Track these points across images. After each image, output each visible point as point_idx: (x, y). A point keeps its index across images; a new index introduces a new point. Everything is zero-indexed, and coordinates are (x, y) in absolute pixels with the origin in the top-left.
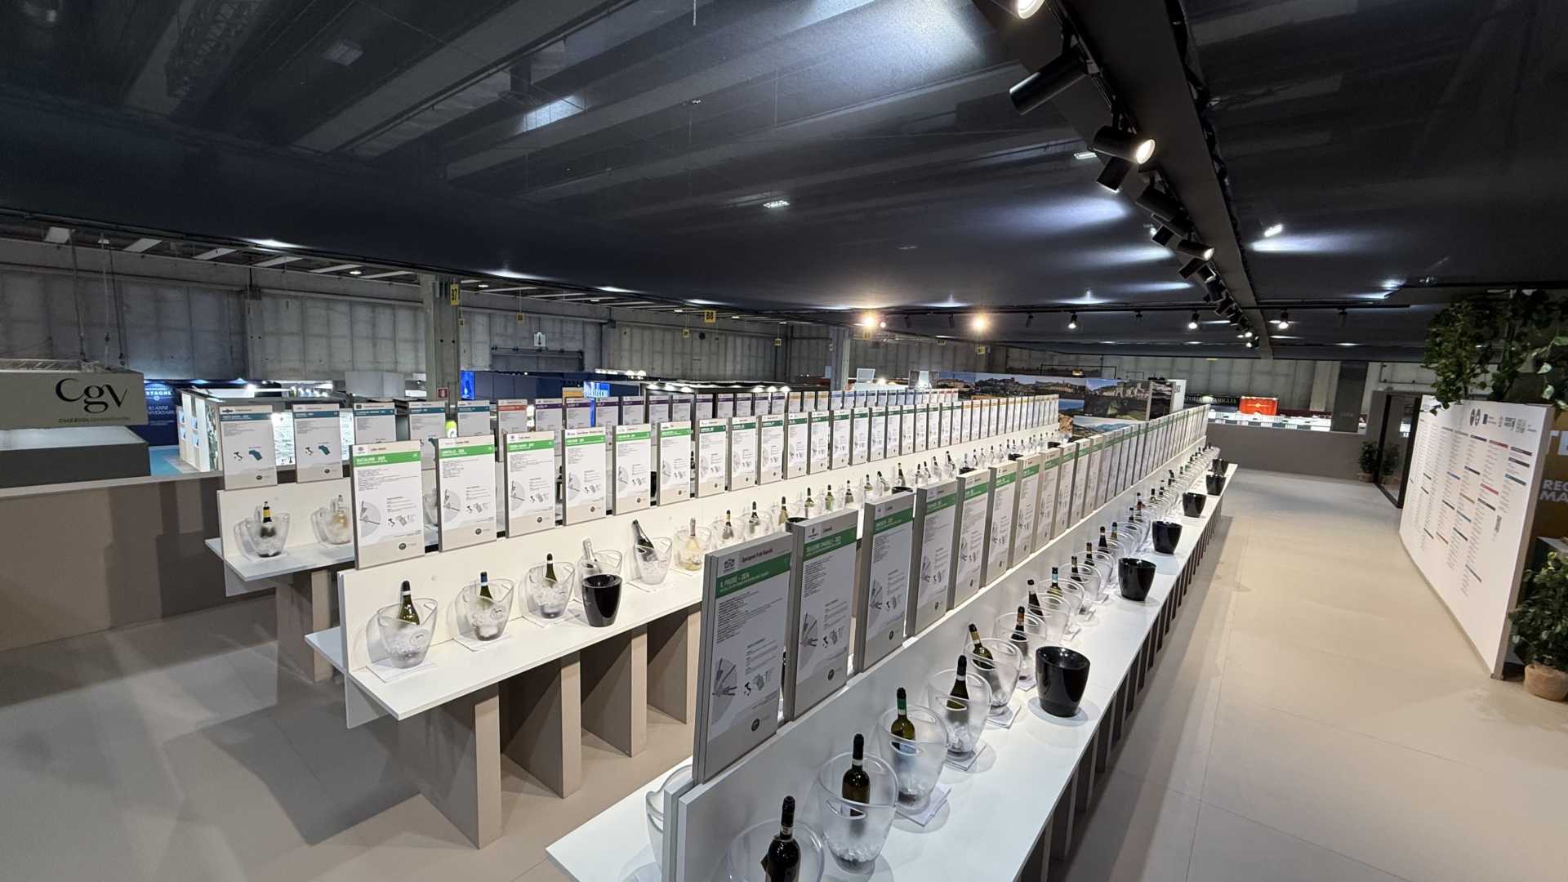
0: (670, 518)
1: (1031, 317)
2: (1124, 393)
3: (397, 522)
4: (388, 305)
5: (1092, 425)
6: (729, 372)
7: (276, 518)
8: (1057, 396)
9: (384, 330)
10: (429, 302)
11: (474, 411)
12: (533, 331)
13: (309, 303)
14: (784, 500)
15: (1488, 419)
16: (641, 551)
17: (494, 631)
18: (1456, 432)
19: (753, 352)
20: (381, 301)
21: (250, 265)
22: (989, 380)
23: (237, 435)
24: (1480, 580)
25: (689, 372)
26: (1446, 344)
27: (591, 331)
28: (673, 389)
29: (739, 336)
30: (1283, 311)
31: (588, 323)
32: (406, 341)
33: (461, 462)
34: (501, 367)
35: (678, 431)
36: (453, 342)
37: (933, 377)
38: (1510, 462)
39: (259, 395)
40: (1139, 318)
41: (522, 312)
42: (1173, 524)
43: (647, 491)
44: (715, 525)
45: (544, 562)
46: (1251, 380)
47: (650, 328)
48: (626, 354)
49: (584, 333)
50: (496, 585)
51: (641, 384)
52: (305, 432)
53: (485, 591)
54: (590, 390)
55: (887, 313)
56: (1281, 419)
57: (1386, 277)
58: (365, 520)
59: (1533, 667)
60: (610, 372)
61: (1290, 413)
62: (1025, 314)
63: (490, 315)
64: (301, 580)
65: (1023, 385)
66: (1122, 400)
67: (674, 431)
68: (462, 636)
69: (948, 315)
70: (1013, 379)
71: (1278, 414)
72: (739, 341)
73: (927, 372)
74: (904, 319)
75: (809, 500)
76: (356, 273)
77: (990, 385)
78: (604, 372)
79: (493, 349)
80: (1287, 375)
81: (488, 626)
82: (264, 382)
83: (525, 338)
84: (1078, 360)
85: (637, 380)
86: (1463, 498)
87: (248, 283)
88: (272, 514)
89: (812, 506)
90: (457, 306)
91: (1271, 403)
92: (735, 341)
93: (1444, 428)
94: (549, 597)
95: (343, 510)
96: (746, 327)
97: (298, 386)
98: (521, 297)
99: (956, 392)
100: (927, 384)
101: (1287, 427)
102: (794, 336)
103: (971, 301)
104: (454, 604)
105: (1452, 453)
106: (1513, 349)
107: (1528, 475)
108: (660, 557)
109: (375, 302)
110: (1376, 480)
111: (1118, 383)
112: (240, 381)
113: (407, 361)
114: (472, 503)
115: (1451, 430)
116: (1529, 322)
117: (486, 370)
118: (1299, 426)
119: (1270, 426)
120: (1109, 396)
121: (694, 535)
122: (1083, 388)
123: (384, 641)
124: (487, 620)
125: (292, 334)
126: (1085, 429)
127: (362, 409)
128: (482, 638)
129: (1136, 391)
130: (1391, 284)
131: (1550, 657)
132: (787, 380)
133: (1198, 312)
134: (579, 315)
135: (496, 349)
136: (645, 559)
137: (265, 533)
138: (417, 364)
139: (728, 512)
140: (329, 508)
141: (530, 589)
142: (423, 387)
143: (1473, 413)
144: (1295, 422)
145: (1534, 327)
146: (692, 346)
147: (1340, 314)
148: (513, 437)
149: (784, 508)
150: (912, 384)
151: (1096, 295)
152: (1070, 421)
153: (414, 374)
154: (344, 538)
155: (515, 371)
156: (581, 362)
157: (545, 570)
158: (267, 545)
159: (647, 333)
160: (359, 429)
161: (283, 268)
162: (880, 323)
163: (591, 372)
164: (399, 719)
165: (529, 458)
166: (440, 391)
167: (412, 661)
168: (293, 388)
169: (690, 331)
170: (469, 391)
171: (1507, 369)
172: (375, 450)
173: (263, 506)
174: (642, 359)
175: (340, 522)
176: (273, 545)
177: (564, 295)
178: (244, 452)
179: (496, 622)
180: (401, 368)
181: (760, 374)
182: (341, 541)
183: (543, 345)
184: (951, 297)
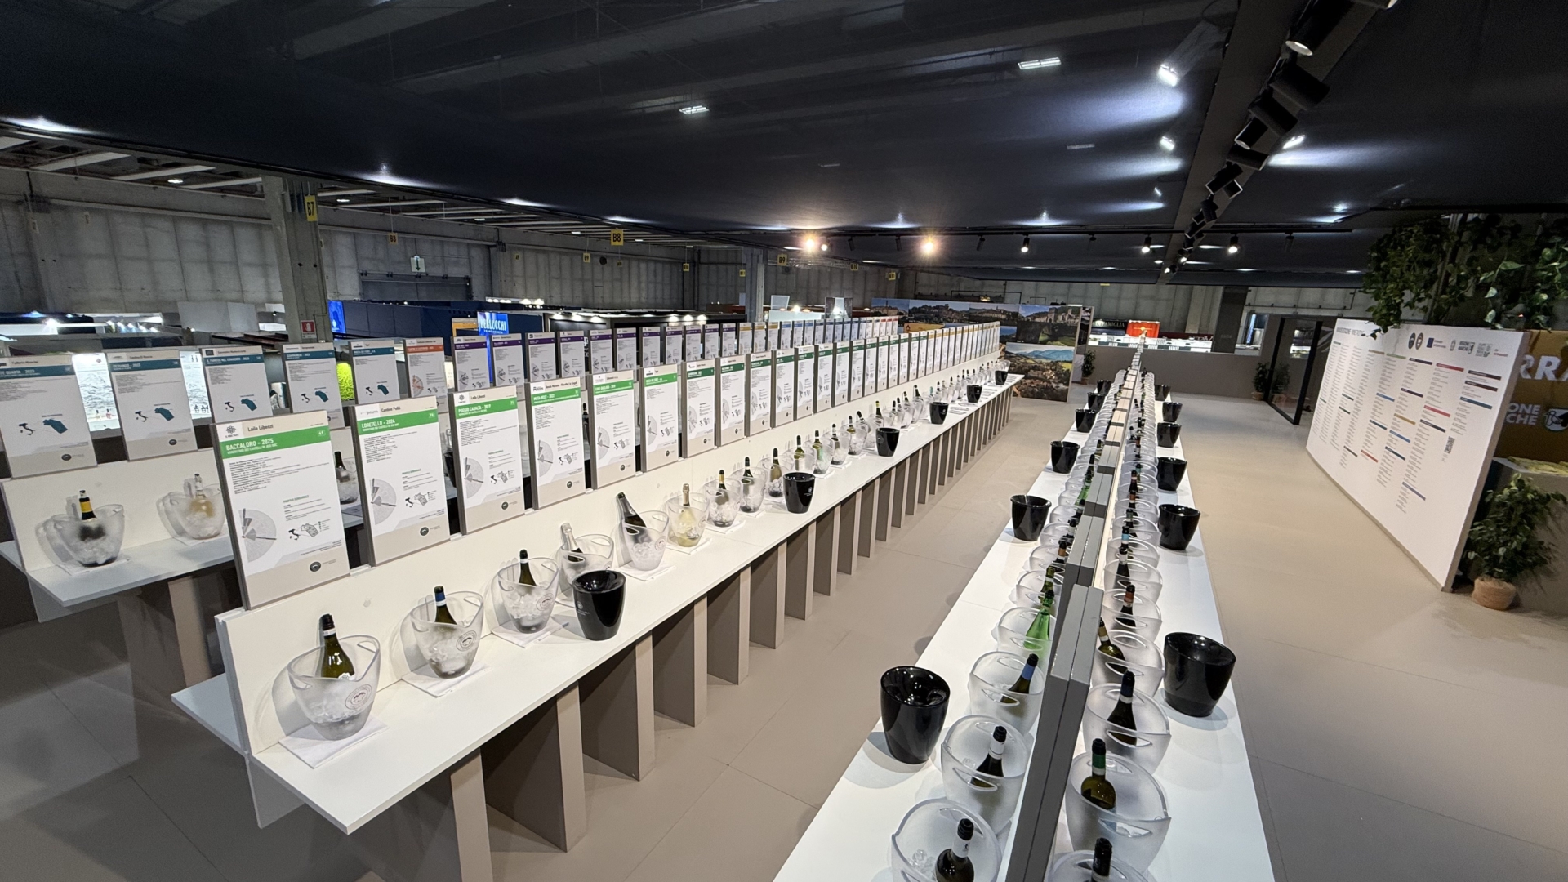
0: (658, 486)
1: (982, 240)
2: (1056, 318)
3: (304, 534)
4: (225, 222)
5: (1023, 351)
6: (634, 300)
7: (103, 512)
8: (998, 323)
9: (222, 252)
10: (278, 217)
11: (374, 354)
12: (409, 254)
13: (118, 219)
14: (776, 453)
15: (1434, 343)
16: (629, 530)
17: (460, 665)
18: (1388, 355)
19: (659, 278)
20: (213, 217)
21: (27, 168)
22: (923, 307)
23: (19, 400)
24: (1424, 498)
25: (591, 300)
26: (1394, 268)
27: (477, 255)
28: (580, 319)
29: (643, 261)
30: (1233, 235)
31: (474, 245)
32: (250, 265)
33: (391, 437)
34: (373, 295)
35: (664, 377)
36: (315, 266)
37: (848, 304)
38: (1467, 385)
39: (63, 332)
40: (1093, 242)
41: (394, 232)
42: (1177, 460)
43: (631, 454)
44: (707, 488)
45: (515, 559)
46: (1137, 305)
47: (544, 252)
48: (520, 281)
49: (470, 258)
50: (454, 599)
51: (544, 314)
52: (131, 390)
53: (443, 614)
54: (484, 321)
55: (828, 235)
56: (1164, 341)
57: (1338, 200)
58: (252, 536)
59: (1483, 580)
60: (503, 301)
61: (1170, 336)
62: (977, 236)
63: (355, 236)
64: (155, 594)
65: (957, 312)
66: (1054, 326)
67: (659, 377)
68: (413, 674)
69: (895, 237)
70: (947, 305)
71: (1160, 336)
72: (643, 266)
73: (843, 299)
74: (846, 242)
75: (799, 450)
76: (176, 181)
77: (924, 312)
78: (496, 301)
79: (362, 274)
80: (1167, 300)
81: (454, 659)
82: (69, 316)
83: (399, 262)
84: (983, 285)
85: (536, 309)
86: (1398, 419)
87: (28, 193)
88: (94, 506)
89: (804, 456)
90: (315, 222)
91: (1154, 326)
92: (639, 267)
93: (1370, 351)
94: (528, 606)
95: (205, 493)
96: (651, 251)
97: (116, 320)
98: (391, 215)
99: (896, 320)
100: (842, 311)
101: (1170, 349)
102: (702, 260)
103: (922, 221)
104: (399, 633)
105: (1384, 375)
106: (1462, 273)
107: (1497, 400)
108: (654, 536)
109: (206, 219)
110: (1267, 399)
111: (1050, 309)
112: (35, 315)
113: (255, 287)
114: (411, 494)
115: (1383, 353)
116: (1481, 246)
117: (357, 299)
118: (1180, 348)
119: (1156, 348)
120: (1040, 322)
121: (688, 505)
122: (1016, 315)
123: (301, 703)
124: (449, 651)
125: (99, 256)
126: (1017, 355)
127: (215, 355)
128: (445, 676)
129: (1067, 317)
130: (1340, 208)
131: (1501, 571)
132: (696, 308)
133: (1151, 236)
134: (462, 236)
135: (366, 274)
136: (636, 540)
137: (87, 534)
138: (269, 292)
139: (722, 472)
140: (183, 491)
141: (499, 596)
142: (280, 320)
143: (1413, 336)
144: (1177, 344)
145: (1486, 251)
146: (593, 271)
147: (1288, 237)
148: (462, 398)
149: (776, 461)
150: (828, 311)
151: (1052, 216)
152: (1002, 348)
153: (267, 305)
154: (210, 530)
155: (392, 300)
156: (469, 289)
157: (518, 571)
158: (90, 550)
159: (541, 257)
160: (213, 383)
161: (74, 173)
162: (821, 245)
163: (483, 300)
164: (349, 833)
165: (487, 425)
166: (304, 324)
167: (349, 727)
168: (110, 323)
169: (591, 255)
170: (339, 324)
171: (1454, 293)
172: (254, 429)
173: (80, 497)
174: (538, 286)
175: (201, 510)
176: (103, 550)
177: (444, 213)
178: (36, 423)
179: (465, 653)
180: (250, 296)
181: (667, 302)
182: (206, 535)
183: (423, 270)
184: (900, 217)
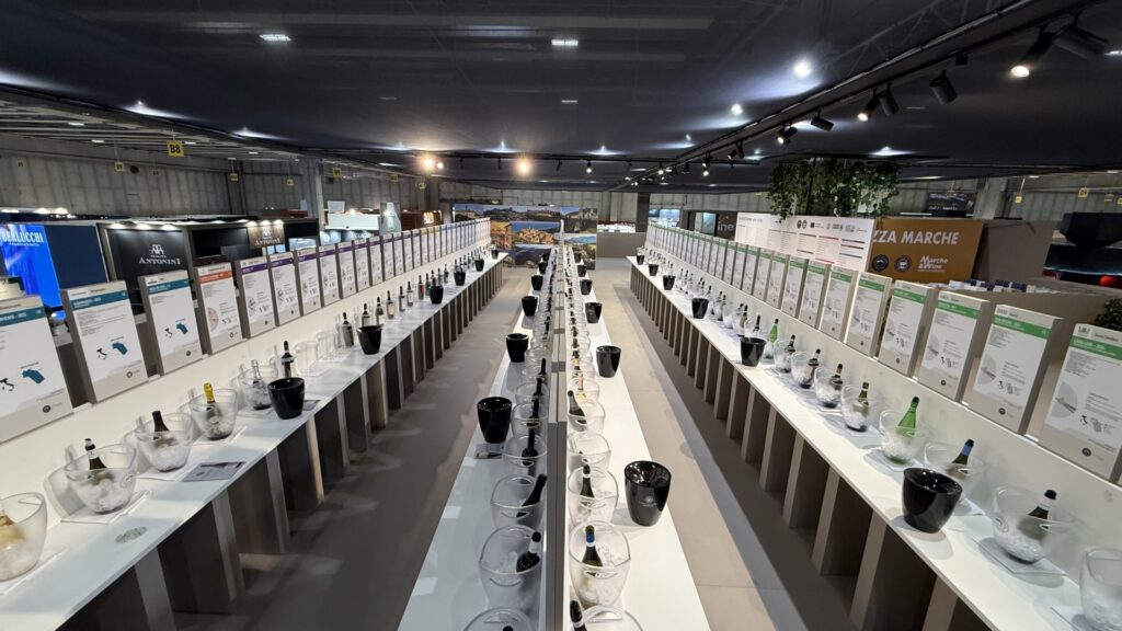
1: (561, 163)
2: (584, 216)
15: (815, 225)
18: (785, 232)
19: (202, 187)
29: (182, 170)
37: (397, 207)
38: (842, 247)
51: (97, 224)
54: (8, 234)
62: (556, 160)
66: (583, 221)
72: (182, 174)
73: (392, 204)
74: (458, 162)
111: (580, 210)
120: (575, 219)
143: (801, 222)
146: (124, 180)
150: (382, 213)
162: (438, 164)
169: (124, 164)
184: (503, 144)
